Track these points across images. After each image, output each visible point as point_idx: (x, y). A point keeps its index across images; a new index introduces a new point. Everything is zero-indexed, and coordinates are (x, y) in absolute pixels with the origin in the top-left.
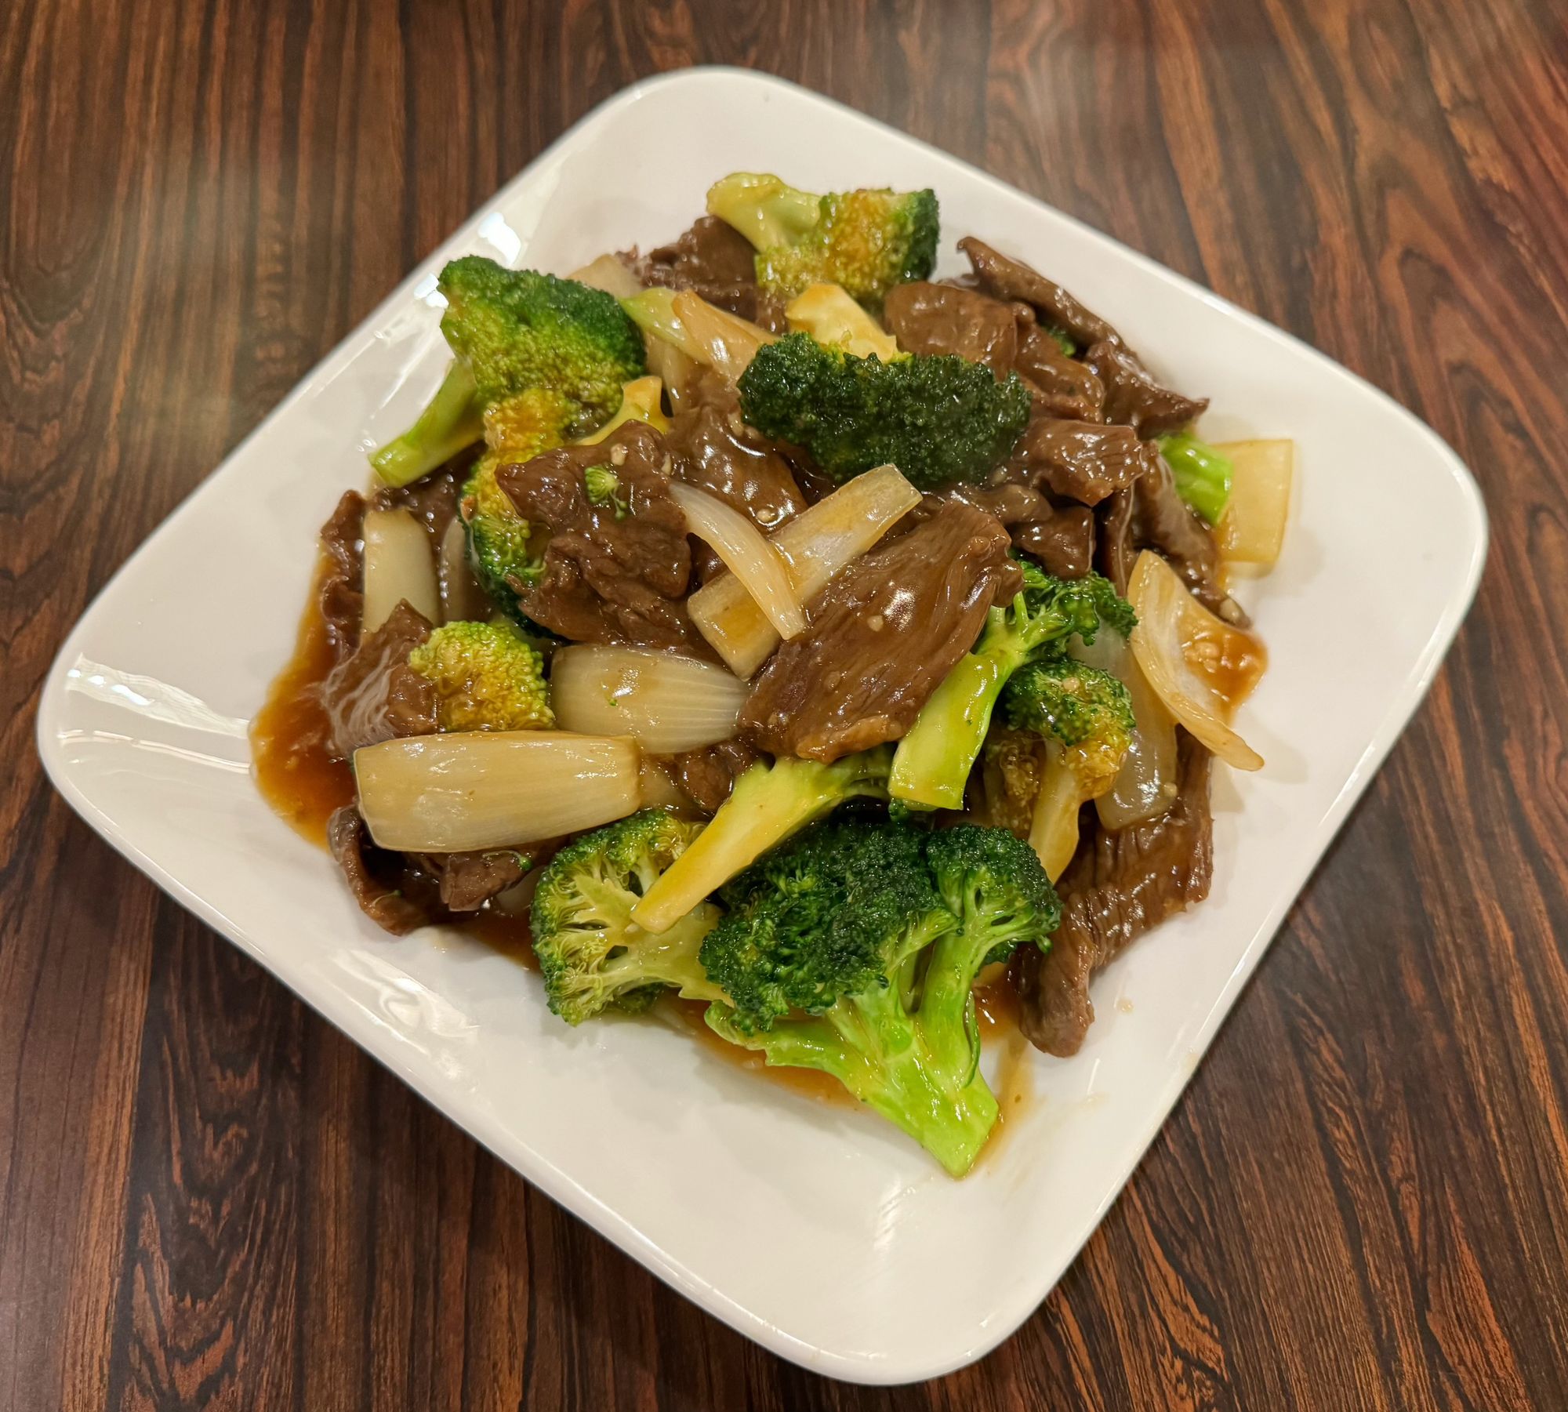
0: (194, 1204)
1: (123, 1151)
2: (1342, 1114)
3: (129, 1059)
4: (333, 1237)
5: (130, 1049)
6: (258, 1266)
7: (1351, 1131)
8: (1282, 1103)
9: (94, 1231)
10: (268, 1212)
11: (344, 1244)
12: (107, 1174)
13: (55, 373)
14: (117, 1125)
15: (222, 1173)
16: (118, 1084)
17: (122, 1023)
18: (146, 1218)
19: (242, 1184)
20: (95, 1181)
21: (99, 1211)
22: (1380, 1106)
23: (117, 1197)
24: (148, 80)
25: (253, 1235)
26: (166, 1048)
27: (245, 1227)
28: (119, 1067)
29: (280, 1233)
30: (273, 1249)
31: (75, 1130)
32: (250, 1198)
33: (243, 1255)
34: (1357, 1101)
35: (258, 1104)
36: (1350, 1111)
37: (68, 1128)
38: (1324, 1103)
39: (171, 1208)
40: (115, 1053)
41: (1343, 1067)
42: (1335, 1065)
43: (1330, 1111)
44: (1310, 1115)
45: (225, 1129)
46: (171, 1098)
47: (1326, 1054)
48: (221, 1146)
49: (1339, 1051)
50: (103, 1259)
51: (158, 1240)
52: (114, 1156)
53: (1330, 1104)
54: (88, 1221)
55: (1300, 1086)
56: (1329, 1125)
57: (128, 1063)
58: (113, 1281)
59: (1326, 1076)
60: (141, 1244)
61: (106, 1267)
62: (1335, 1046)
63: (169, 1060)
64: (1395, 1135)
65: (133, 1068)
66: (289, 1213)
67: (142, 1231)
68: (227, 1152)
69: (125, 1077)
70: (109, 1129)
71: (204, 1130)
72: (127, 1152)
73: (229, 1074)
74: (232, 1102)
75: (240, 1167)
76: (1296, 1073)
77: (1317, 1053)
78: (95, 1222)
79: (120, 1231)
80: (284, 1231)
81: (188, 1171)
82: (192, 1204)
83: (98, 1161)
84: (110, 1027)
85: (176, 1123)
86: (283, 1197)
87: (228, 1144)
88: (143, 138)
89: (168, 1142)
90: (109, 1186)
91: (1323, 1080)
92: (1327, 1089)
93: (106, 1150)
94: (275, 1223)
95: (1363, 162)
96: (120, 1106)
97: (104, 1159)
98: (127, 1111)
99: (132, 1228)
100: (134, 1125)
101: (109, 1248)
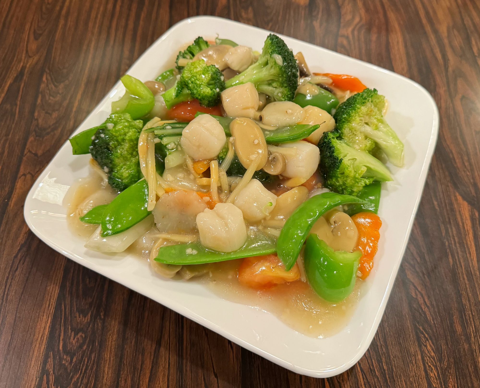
0: (65, 357)
1: (45, 337)
2: (433, 368)
3: (51, 307)
4: (106, 373)
5: (52, 305)
6: (82, 380)
7: (436, 374)
8: (414, 362)
9: (33, 362)
10: (88, 362)
11: (110, 375)
12: (39, 344)
13: (58, 98)
14: (45, 328)
15: (75, 348)
16: (47, 315)
17: (51, 296)
18: (49, 360)
19: (81, 352)
20: (35, 346)
21: (35, 356)
22: (446, 367)
23: (42, 352)
24: (96, 18)
25: (82, 370)
26: (63, 305)
27: (80, 366)
28: (48, 310)
29: (90, 369)
30: (87, 375)
31: (32, 329)
32: (82, 357)
33: (77, 376)
34: (438, 364)
35: (89, 326)
36: (436, 367)
37: (30, 327)
38: (428, 364)
39: (58, 357)
40: (47, 306)
41: (434, 352)
42: (432, 352)
43: (429, 366)
44: (422, 367)
45: (78, 334)
46: (62, 321)
47: (428, 347)
48: (75, 339)
49: (433, 347)
50: (34, 371)
51: (52, 368)
52: (42, 338)
53: (429, 364)
54: (32, 359)
55: (420, 357)
56: (429, 371)
57: (51, 309)
58: (37, 379)
59: (428, 355)
60: (47, 368)
61: (35, 374)
62: (432, 345)
63: (63, 309)
64: (450, 377)
65: (52, 310)
66: (94, 363)
67: (47, 364)
68: (77, 341)
69: (49, 313)
70: (42, 330)
71: (71, 333)
72: (47, 337)
73: (81, 316)
74: (81, 325)
75: (81, 347)
76: (419, 352)
77: (426, 346)
78: (34, 359)
79: (41, 362)
80: (92, 369)
81: (64, 346)
82: (64, 357)
83: (37, 340)
84: (47, 297)
85: (63, 330)
86: (93, 358)
87: (78, 339)
88: (93, 33)
89: (60, 336)
90: (40, 348)
91: (428, 356)
92: (429, 359)
93: (40, 336)
94: (89, 366)
95: (450, 69)
96: (46, 322)
97: (39, 339)
98: (48, 325)
99: (45, 362)
100: (50, 329)
101: (37, 368)
